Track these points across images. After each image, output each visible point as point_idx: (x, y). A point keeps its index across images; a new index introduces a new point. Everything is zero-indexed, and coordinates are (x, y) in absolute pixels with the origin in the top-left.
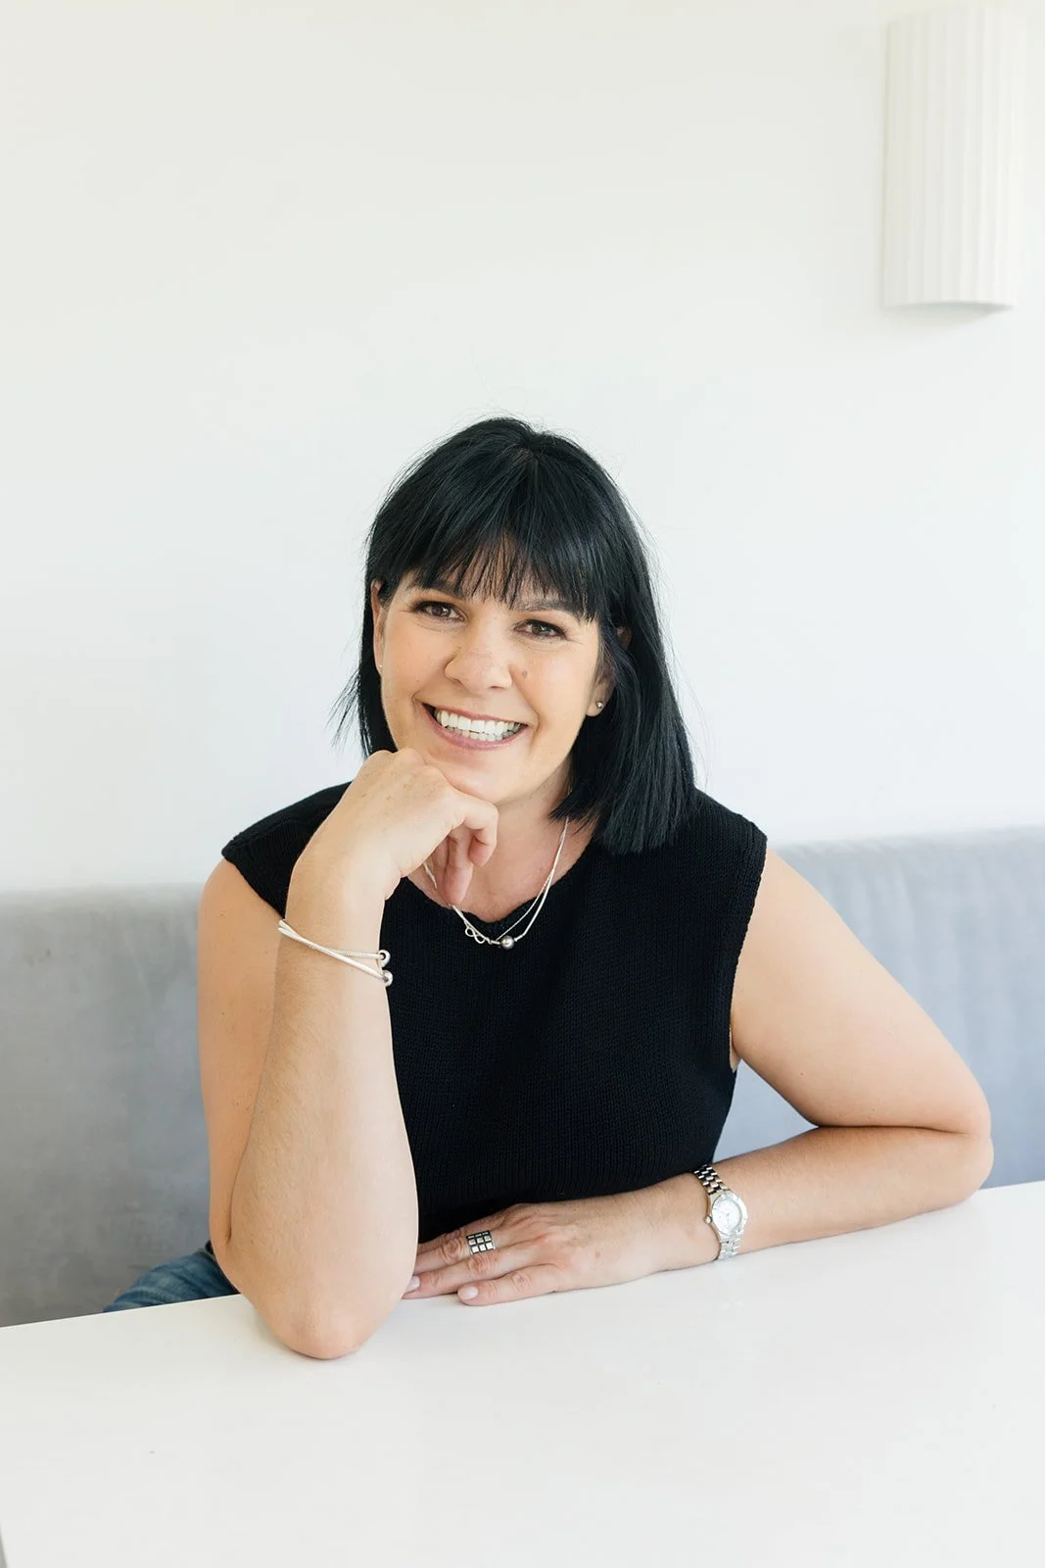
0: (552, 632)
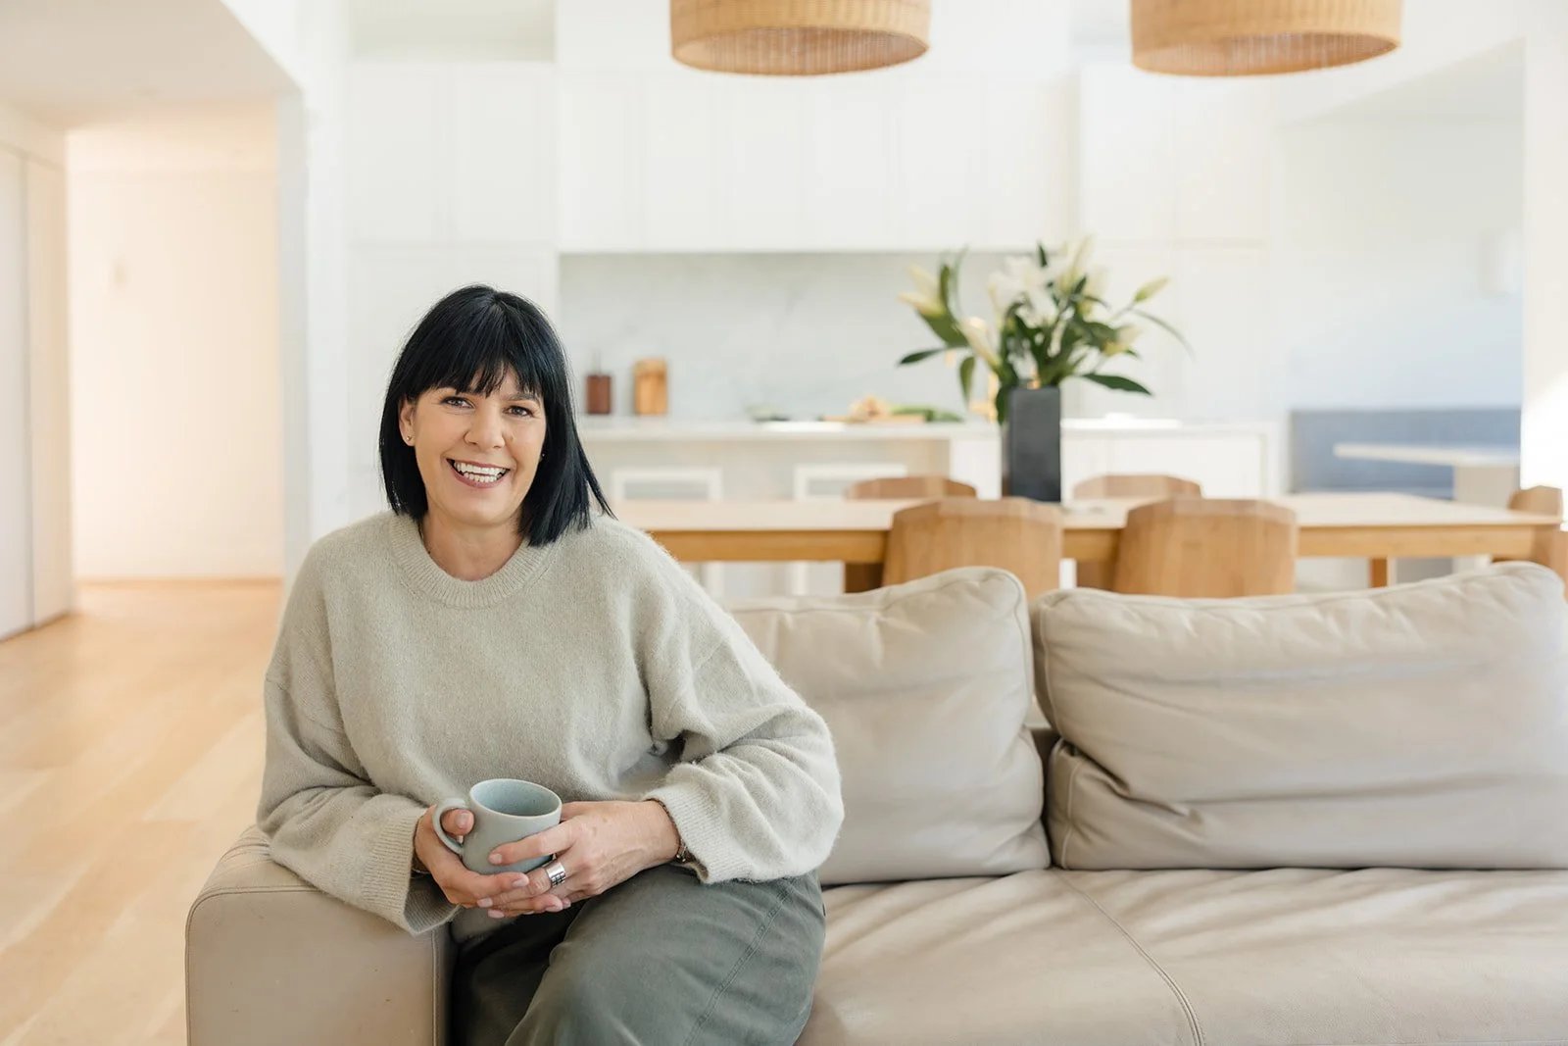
0: (525, 413)
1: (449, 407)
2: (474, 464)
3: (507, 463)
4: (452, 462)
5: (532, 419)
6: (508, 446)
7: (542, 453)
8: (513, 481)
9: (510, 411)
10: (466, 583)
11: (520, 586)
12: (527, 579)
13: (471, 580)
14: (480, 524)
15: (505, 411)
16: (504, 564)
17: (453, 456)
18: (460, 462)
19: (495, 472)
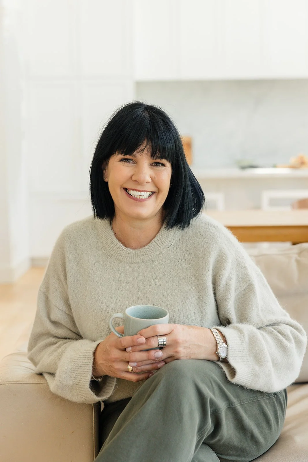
1: (124, 163)
2: (137, 190)
3: (153, 189)
4: (126, 190)
5: (164, 167)
6: (153, 181)
7: (171, 183)
8: (157, 197)
9: (154, 164)
10: (132, 250)
11: (158, 252)
12: (162, 249)
13: (135, 249)
14: (140, 218)
15: (151, 165)
16: (151, 241)
17: (127, 186)
18: (131, 189)
19: (147, 194)
